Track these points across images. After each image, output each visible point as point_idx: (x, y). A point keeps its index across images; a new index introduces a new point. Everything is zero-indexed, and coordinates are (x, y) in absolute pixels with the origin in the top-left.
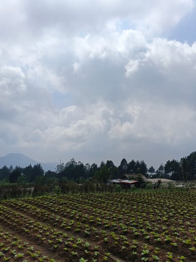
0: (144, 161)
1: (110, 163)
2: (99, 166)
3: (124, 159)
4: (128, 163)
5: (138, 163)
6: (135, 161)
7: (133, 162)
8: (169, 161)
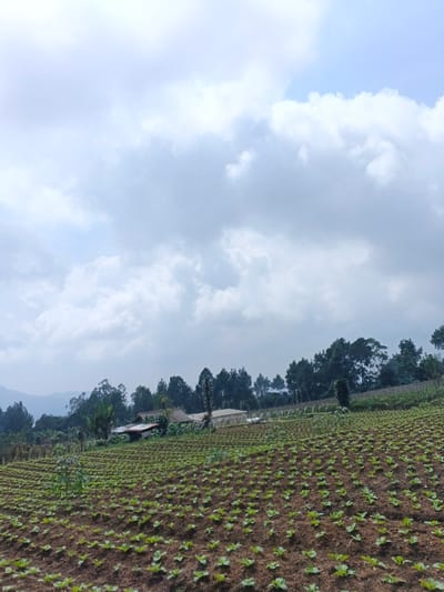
0: (246, 370)
1: (176, 381)
2: (154, 390)
3: (206, 370)
4: (214, 376)
5: (234, 374)
6: (229, 371)
7: (223, 373)
8: (294, 363)
